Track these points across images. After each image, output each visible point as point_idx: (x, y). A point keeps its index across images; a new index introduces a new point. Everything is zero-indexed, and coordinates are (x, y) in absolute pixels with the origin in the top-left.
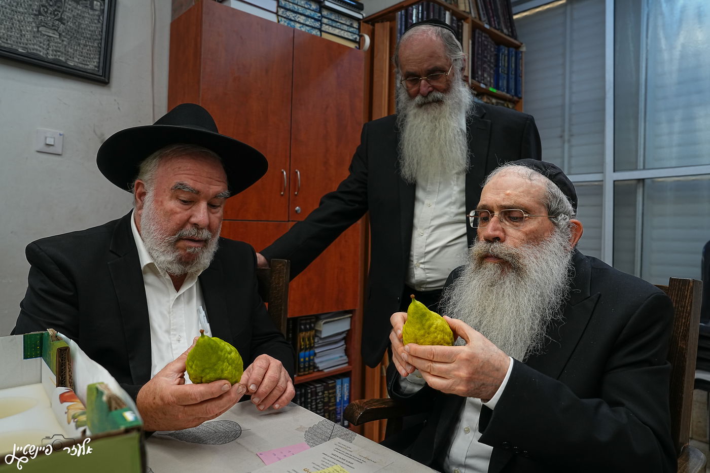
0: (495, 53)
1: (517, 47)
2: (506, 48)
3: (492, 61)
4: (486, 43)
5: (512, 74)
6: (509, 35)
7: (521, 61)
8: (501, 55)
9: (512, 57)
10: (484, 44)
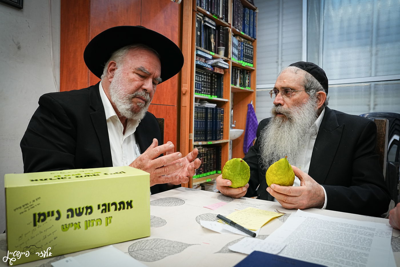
0: (243, 12)
1: (254, 10)
2: (249, 10)
3: (242, 16)
4: (239, 6)
5: (251, 25)
6: (250, 3)
7: (256, 18)
8: (246, 13)
9: (251, 15)
10: (238, 6)
